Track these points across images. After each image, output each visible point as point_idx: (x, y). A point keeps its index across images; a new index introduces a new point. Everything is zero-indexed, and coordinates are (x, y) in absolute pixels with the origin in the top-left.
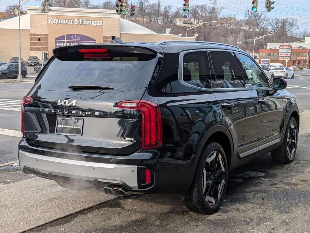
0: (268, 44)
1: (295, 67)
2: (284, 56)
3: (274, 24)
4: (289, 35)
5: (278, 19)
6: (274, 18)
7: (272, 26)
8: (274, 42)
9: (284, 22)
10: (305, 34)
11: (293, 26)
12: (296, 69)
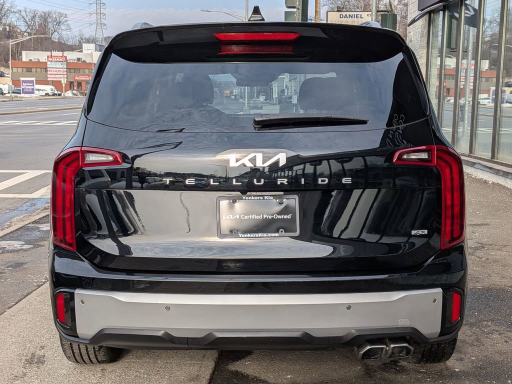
0: (24, 53)
1: (75, 92)
2: (56, 73)
3: (29, 20)
4: (56, 39)
5: (35, 12)
6: (28, 10)
7: (27, 23)
8: (32, 49)
9: (45, 18)
10: (82, 39)
11: (62, 26)
12: (77, 95)
